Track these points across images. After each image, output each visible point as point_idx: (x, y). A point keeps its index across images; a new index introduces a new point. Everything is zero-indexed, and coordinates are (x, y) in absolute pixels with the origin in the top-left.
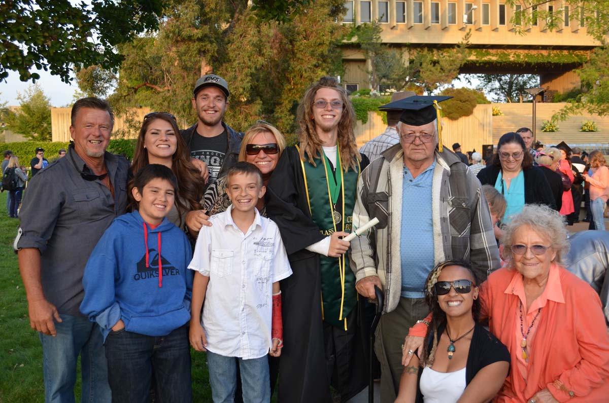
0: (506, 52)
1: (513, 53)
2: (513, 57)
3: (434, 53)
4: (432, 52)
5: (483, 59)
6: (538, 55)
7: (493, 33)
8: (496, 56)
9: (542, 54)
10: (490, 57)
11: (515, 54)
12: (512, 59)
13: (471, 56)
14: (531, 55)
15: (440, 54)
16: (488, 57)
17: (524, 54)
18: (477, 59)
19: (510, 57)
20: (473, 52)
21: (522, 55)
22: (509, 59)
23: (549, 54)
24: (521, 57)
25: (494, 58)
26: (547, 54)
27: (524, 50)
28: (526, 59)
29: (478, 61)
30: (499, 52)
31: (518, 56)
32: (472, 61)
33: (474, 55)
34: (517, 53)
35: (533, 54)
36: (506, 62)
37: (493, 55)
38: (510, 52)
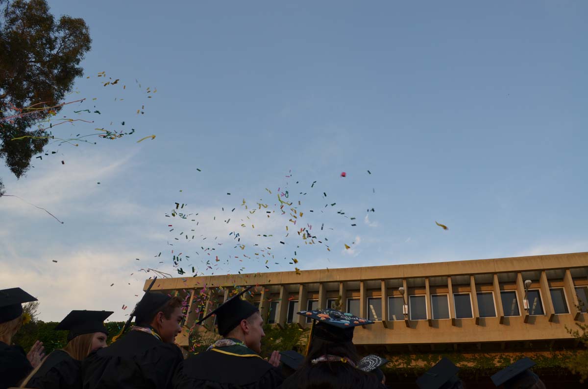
0: (487, 355)
1: (498, 357)
2: (499, 362)
6: (538, 357)
7: (455, 329)
8: (473, 362)
9: (543, 356)
10: (466, 363)
11: (501, 357)
12: (498, 365)
15: (394, 360)
16: (462, 363)
17: (514, 357)
21: (512, 359)
22: (495, 364)
24: (512, 362)
25: (471, 365)
27: (515, 353)
30: (476, 356)
31: (507, 360)
34: (504, 357)
36: (491, 369)
37: (469, 361)
38: (493, 354)
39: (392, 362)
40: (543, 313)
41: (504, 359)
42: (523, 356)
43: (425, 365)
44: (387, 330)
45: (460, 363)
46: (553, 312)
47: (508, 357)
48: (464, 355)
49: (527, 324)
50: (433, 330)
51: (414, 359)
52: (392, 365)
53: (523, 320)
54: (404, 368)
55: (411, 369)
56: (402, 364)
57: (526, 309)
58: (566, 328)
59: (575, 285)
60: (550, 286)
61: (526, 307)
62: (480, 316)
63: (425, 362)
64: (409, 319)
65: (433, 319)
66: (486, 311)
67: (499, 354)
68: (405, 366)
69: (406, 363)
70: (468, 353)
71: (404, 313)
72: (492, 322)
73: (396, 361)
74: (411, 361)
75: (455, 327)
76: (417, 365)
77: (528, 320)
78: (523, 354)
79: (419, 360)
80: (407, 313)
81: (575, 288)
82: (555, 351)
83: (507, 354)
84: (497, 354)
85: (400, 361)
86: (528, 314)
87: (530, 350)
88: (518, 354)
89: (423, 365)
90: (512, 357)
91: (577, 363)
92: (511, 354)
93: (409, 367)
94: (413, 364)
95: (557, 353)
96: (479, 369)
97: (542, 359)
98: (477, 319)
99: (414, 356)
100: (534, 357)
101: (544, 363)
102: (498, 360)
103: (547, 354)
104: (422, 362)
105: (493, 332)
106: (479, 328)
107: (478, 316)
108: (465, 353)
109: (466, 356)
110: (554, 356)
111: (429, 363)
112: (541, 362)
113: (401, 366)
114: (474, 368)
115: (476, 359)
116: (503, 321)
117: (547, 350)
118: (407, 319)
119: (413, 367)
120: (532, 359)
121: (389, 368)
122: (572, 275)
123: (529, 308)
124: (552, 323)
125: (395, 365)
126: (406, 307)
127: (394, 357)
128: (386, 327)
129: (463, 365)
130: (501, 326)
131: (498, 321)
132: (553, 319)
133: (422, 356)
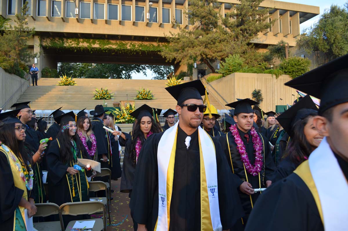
0: (123, 42)
1: (130, 43)
2: (130, 46)
3: (64, 41)
4: (63, 40)
5: (105, 47)
6: (150, 45)
7: (107, 26)
8: (116, 45)
9: (152, 45)
10: (111, 46)
11: (131, 44)
12: (129, 48)
13: (95, 44)
14: (144, 45)
15: (69, 42)
16: (109, 46)
17: (138, 44)
18: (101, 47)
19: (127, 46)
20: (97, 42)
21: (137, 45)
22: (127, 47)
23: (159, 45)
24: (136, 47)
25: (114, 47)
26: (157, 45)
27: (139, 42)
28: (140, 48)
29: (101, 49)
30: (118, 42)
31: (134, 46)
32: (97, 48)
33: (98, 44)
34: (133, 43)
35: (145, 44)
36: (125, 50)
37: (113, 44)
38: (127, 42)
39: (68, 43)
40: (157, 22)
41: (133, 45)
42: (143, 44)
43: (88, 46)
44: (65, 23)
45: (108, 46)
46: (161, 22)
47: (135, 44)
48: (111, 41)
49: (147, 27)
50: (93, 25)
51: (81, 42)
52: (67, 44)
53: (145, 24)
54: (75, 47)
55: (79, 48)
56: (74, 44)
57: (147, 19)
58: (164, 34)
59: (176, 8)
60: (163, 7)
61: (147, 18)
62: (122, 20)
63: (88, 44)
64: (79, 17)
65: (94, 18)
66: (126, 17)
67: (130, 42)
68: (76, 46)
69: (76, 44)
70: (113, 40)
71: (76, 13)
72: (128, 23)
73: (71, 42)
74: (80, 43)
75: (107, 25)
76: (83, 45)
77: (148, 25)
78: (143, 43)
79: (85, 42)
80: (77, 13)
81: (176, 9)
82: (159, 43)
83: (134, 42)
84: (129, 42)
85: (73, 42)
86: (148, 22)
87: (147, 41)
88: (140, 42)
89: (87, 45)
90: (137, 44)
91: (166, 53)
92: (136, 42)
93: (78, 46)
94: (81, 45)
95: (160, 43)
96: (118, 50)
97: (152, 46)
98: (120, 22)
99: (82, 40)
100: (148, 45)
101: (153, 48)
102: (129, 45)
103: (155, 44)
104: (86, 44)
105: (128, 30)
106: (121, 26)
107: (121, 20)
108: (111, 40)
109: (112, 41)
110: (158, 45)
111: (90, 44)
112: (151, 48)
113: (73, 46)
114: (116, 49)
115: (117, 44)
116: (134, 24)
117: (156, 41)
118: (77, 18)
119: (81, 46)
120: (147, 46)
121: (66, 47)
122: (175, 2)
123: (149, 18)
124: (160, 28)
125: (70, 45)
126: (77, 9)
127: (69, 40)
128: (64, 21)
129: (110, 47)
130: (134, 27)
131: (132, 23)
132: (161, 25)
133: (86, 40)
